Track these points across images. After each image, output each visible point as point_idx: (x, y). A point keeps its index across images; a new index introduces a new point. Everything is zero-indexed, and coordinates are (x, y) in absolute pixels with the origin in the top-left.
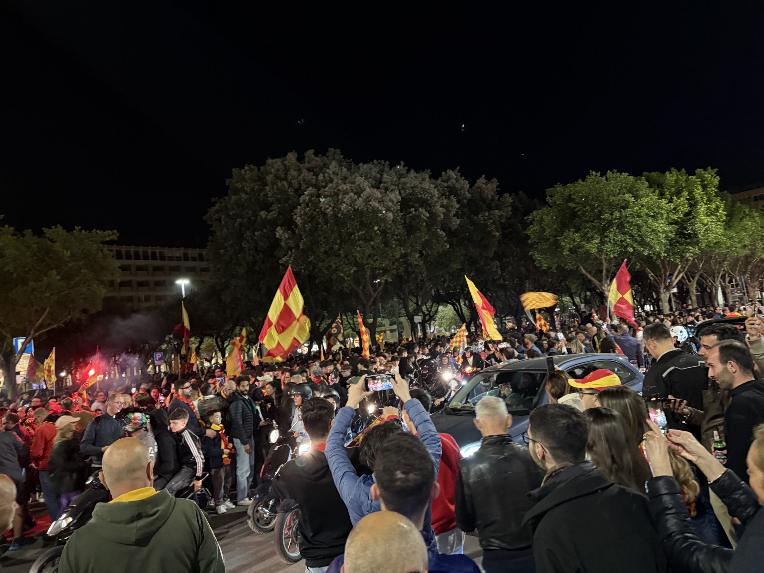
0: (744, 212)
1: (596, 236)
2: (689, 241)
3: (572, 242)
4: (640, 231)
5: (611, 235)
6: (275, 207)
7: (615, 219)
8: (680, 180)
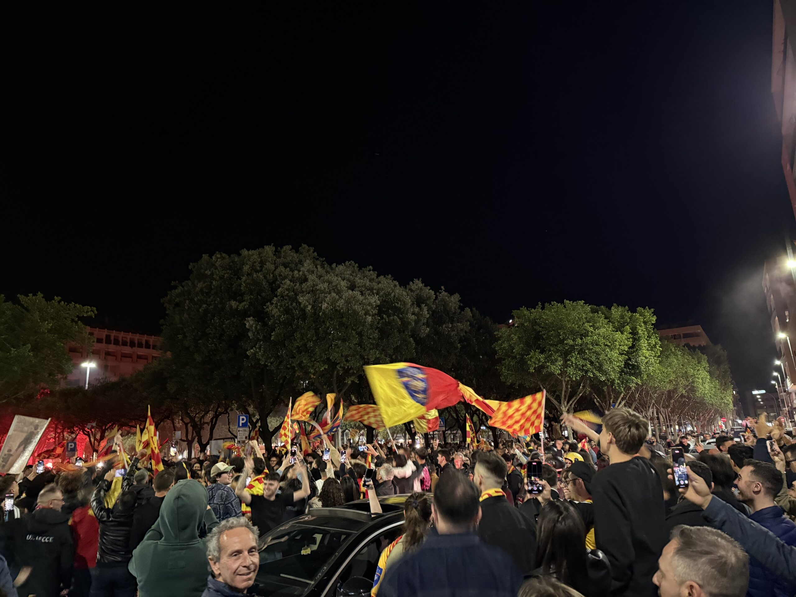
0: (671, 350)
1: (559, 358)
2: (633, 372)
3: (537, 362)
4: (599, 359)
5: (573, 359)
6: (247, 297)
7: (577, 345)
8: (626, 316)
